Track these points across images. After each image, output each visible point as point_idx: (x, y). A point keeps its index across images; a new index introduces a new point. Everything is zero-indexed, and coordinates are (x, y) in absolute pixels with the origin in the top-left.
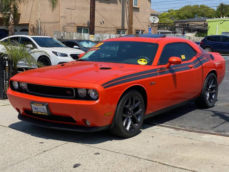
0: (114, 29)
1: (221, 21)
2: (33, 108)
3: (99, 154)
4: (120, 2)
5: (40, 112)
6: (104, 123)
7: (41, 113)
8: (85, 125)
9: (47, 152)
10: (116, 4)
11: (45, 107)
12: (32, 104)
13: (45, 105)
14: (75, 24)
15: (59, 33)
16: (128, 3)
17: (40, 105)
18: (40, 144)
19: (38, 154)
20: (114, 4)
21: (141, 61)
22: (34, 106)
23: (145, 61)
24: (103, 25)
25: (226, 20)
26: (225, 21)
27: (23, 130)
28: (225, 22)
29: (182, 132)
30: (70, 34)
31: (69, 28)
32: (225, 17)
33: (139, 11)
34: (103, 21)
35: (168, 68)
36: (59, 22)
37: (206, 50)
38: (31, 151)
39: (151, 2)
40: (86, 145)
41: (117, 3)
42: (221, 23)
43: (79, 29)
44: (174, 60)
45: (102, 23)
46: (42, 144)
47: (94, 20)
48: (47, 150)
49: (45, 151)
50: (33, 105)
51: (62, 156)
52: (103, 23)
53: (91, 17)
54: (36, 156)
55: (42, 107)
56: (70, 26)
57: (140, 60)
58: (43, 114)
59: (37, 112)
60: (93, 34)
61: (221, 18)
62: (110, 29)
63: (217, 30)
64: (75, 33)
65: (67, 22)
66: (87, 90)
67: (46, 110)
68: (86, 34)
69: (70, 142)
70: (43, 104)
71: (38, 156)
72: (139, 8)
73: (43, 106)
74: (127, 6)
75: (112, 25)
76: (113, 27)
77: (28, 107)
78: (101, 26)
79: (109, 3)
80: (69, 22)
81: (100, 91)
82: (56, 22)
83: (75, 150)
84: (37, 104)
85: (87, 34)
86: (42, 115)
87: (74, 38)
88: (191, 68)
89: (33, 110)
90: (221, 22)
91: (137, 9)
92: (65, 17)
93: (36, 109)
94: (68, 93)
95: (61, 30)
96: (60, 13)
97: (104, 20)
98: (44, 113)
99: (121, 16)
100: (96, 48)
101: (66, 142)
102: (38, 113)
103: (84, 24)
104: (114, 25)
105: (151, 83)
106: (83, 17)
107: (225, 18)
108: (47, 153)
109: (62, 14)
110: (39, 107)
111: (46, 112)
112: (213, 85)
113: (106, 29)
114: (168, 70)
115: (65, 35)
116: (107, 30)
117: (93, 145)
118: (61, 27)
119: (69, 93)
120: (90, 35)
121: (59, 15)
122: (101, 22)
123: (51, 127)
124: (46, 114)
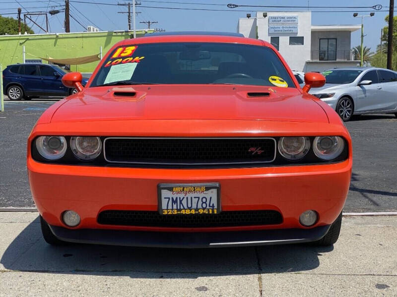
1: (21, 39)
2: (165, 201)
5: (190, 209)
7: (193, 212)
12: (163, 191)
13: (216, 188)
17: (198, 189)
22: (170, 195)
25: (30, 38)
26: (28, 39)
28: (28, 41)
32: (26, 33)
37: (12, 90)
42: (21, 44)
50: (165, 193)
55: (202, 195)
58: (201, 211)
59: (180, 210)
61: (20, 34)
63: (24, 54)
66: (311, 138)
67: (214, 201)
70: (210, 185)
73: (205, 191)
86: (197, 215)
89: (165, 207)
90: (21, 41)
93: (174, 202)
94: (253, 152)
98: (204, 209)
102: (183, 212)
107: (27, 35)
110: (191, 195)
111: (213, 206)
119: (257, 153)
124: (213, 211)
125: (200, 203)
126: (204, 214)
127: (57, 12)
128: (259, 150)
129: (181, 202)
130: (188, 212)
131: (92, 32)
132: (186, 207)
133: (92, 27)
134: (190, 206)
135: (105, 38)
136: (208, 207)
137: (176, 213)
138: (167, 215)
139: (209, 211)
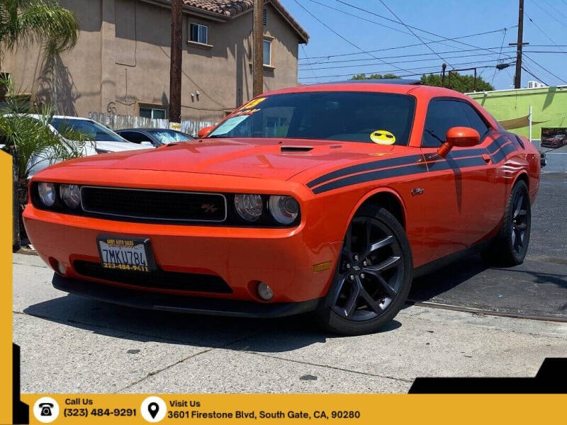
0: (221, 113)
2: (104, 254)
3: (315, 378)
4: (233, 54)
5: (126, 264)
6: (310, 291)
7: (128, 267)
8: (255, 299)
9: (159, 375)
10: (224, 59)
11: (140, 249)
12: (101, 243)
13: (143, 243)
14: (134, 98)
15: (101, 116)
16: (250, 57)
17: (127, 243)
18: (132, 355)
19: (133, 384)
20: (221, 58)
21: (379, 135)
22: (108, 248)
23: (388, 136)
24: (197, 104)
27: (69, 321)
29: (495, 320)
30: (126, 120)
31: (121, 108)
33: (272, 76)
34: (197, 95)
35: (444, 155)
36: (100, 93)
38: (109, 374)
39: (299, 58)
40: (263, 356)
41: (226, 57)
43: (145, 111)
44: (460, 135)
45: (195, 99)
46: (137, 355)
47: (180, 89)
48: (158, 372)
49: (151, 375)
50: (103, 245)
51: (206, 386)
52: (198, 100)
53: (173, 83)
54: (128, 387)
55: (133, 250)
56: (124, 102)
57: (377, 135)
58: (135, 268)
59: (117, 264)
60: (179, 121)
62: (212, 112)
64: (136, 118)
65: (118, 95)
66: (265, 197)
67: (144, 258)
68: (161, 120)
69: (214, 347)
70: (137, 240)
71: (134, 387)
72: (273, 69)
73: (136, 247)
74: (248, 63)
75: (216, 103)
76: (219, 107)
77: (87, 251)
78: (192, 105)
79: (210, 57)
80: (123, 93)
81: (304, 199)
82: (93, 94)
83: (238, 369)
84: (119, 242)
85: (165, 120)
86: (132, 271)
87: (136, 126)
88: (487, 161)
89: (105, 260)
91: (270, 72)
92: (113, 83)
93: (112, 255)
94: (206, 209)
95: (104, 110)
96: (101, 75)
97: (198, 93)
98: (137, 265)
99: (235, 84)
100: (248, 111)
101: (203, 349)
102: (120, 266)
103: (155, 100)
104: (219, 104)
105: (415, 191)
106: (152, 83)
108: (159, 378)
109: (105, 76)
110: (124, 249)
111: (144, 263)
112: (521, 209)
113: (203, 113)
114: (444, 160)
115: (115, 122)
116: (205, 114)
117: (283, 355)
118: (105, 104)
119: (210, 210)
120: (171, 123)
121: (101, 78)
122: (192, 97)
123: (156, 307)
124: (145, 269)
125: (133, 259)
126: (137, 270)
127: (507, 66)
128: (213, 207)
129: (117, 255)
130: (124, 267)
131: (533, 87)
132: (122, 262)
133: (534, 83)
134: (126, 261)
135: (546, 95)
136: (140, 264)
137: (114, 267)
138: (108, 269)
139: (141, 268)
